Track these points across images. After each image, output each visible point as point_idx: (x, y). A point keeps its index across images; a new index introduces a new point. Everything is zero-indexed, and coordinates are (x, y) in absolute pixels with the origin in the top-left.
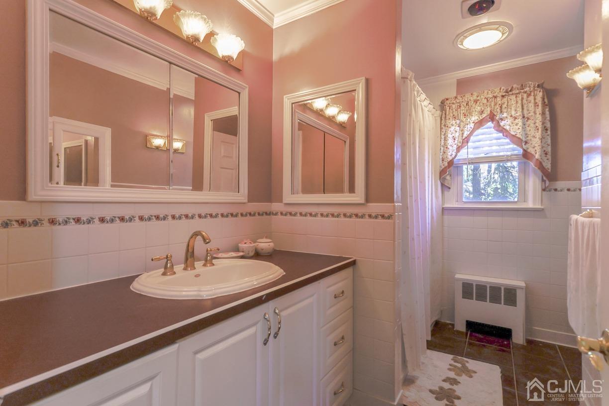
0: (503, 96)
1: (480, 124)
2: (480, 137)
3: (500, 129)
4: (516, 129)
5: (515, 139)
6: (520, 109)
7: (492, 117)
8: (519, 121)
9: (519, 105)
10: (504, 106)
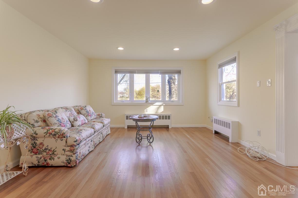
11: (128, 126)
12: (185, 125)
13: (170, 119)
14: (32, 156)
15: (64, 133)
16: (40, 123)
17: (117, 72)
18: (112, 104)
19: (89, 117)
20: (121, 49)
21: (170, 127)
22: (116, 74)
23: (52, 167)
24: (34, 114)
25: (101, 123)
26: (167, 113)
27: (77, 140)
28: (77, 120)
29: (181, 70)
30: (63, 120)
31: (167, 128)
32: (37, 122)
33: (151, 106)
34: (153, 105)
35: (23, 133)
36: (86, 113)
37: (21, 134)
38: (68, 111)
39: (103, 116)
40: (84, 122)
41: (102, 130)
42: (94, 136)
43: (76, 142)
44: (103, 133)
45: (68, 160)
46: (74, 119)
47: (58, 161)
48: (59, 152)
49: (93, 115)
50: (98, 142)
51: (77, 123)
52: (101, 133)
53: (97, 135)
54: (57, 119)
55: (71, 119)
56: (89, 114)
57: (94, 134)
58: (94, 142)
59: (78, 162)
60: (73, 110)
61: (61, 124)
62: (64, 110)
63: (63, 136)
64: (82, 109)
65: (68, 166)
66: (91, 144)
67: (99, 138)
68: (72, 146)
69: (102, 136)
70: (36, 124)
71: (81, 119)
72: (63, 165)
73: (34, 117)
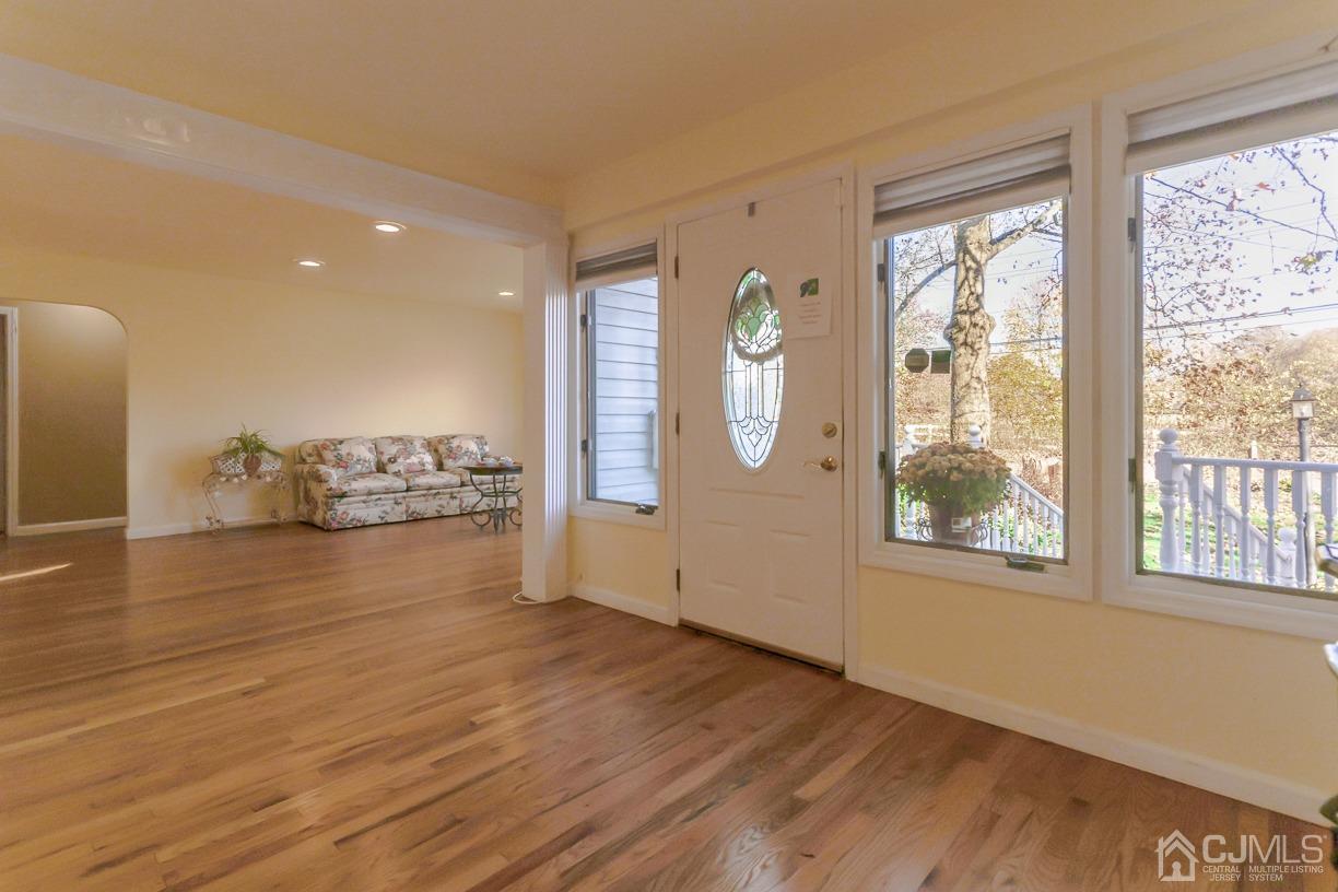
14: (304, 506)
15: (321, 476)
16: (314, 459)
19: (451, 460)
20: (506, 294)
23: (316, 526)
24: (311, 444)
27: (334, 488)
28: (394, 462)
30: (350, 457)
35: (277, 467)
36: (447, 451)
38: (397, 444)
40: (418, 467)
41: (459, 492)
42: (404, 494)
43: (328, 490)
44: (465, 500)
45: (324, 518)
46: (389, 460)
47: (318, 519)
48: (320, 504)
49: (466, 458)
50: (431, 513)
51: (392, 468)
52: (455, 498)
53: (424, 495)
54: (335, 453)
55: (385, 458)
56: (452, 454)
57: (407, 490)
58: (407, 506)
59: (335, 525)
60: (418, 444)
61: (340, 463)
62: (390, 441)
63: (319, 479)
64: (440, 441)
65: (324, 529)
66: (393, 509)
67: (440, 506)
68: (327, 496)
69: (456, 502)
70: (309, 460)
71: (408, 461)
72: (320, 525)
73: (308, 448)
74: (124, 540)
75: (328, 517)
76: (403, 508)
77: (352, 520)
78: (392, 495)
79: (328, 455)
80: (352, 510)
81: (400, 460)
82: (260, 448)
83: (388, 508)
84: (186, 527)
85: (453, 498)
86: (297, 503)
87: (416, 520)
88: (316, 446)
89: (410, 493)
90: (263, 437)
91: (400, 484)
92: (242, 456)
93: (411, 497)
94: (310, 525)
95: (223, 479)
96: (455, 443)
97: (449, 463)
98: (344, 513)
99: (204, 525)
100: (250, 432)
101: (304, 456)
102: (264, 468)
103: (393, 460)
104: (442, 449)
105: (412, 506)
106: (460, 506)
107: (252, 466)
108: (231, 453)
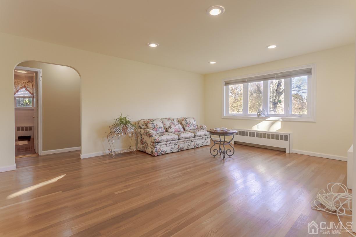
0: (28, 83)
1: (22, 88)
2: (22, 91)
3: (26, 89)
4: (31, 91)
5: (31, 93)
6: (32, 86)
7: (25, 87)
8: (32, 89)
9: (32, 85)
10: (28, 85)
11: (235, 141)
12: (309, 152)
13: (287, 140)
14: (141, 145)
15: (150, 134)
16: (144, 127)
17: (227, 84)
18: (222, 118)
19: (188, 127)
20: (213, 63)
21: (287, 152)
22: (227, 86)
23: (147, 153)
24: (143, 121)
25: (194, 133)
26: (285, 132)
27: (155, 139)
28: (171, 128)
29: (311, 68)
30: (157, 126)
31: (282, 151)
32: (143, 125)
33: (264, 121)
34: (266, 120)
35: (133, 130)
36: (185, 123)
37: (132, 130)
38: (169, 121)
39: (204, 128)
40: (178, 130)
41: (194, 140)
42: (178, 141)
43: (154, 140)
44: (196, 142)
45: (152, 151)
46: (169, 127)
47: (149, 150)
48: (149, 145)
49: (192, 126)
50: (186, 148)
51: (170, 130)
52: (193, 142)
53: (184, 141)
54: (152, 125)
55: (167, 127)
56: (188, 124)
57: (178, 140)
58: (179, 146)
59: (157, 154)
60: (175, 120)
61: (154, 128)
62: (167, 120)
63: (150, 135)
64: (183, 120)
65: (152, 155)
66: (174, 147)
67: (188, 145)
68: (153, 143)
69: (193, 144)
70: (142, 127)
71: (175, 128)
72: (150, 153)
73: (142, 123)
74: (80, 159)
75: (154, 151)
76: (177, 146)
77: (162, 152)
78: (174, 142)
79: (150, 125)
80: (162, 148)
81: (173, 127)
82: (127, 122)
83: (173, 147)
84: (101, 153)
85: (192, 142)
86: (137, 143)
87: (181, 151)
88: (145, 122)
89: (180, 140)
90: (128, 118)
91: (176, 137)
92: (122, 126)
93: (180, 142)
94: (143, 152)
95: (116, 135)
96: (188, 120)
97: (187, 128)
98: (159, 149)
99: (107, 152)
100: (123, 116)
101: (141, 125)
102: (129, 130)
103: (170, 127)
104: (184, 123)
105: (180, 145)
106: (194, 145)
107: (125, 130)
108: (117, 125)
